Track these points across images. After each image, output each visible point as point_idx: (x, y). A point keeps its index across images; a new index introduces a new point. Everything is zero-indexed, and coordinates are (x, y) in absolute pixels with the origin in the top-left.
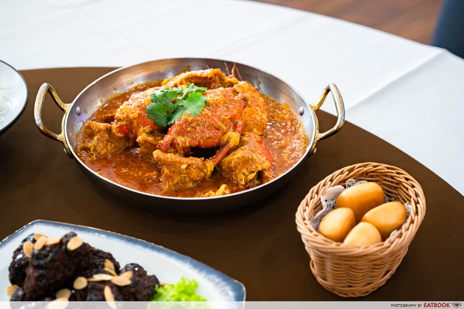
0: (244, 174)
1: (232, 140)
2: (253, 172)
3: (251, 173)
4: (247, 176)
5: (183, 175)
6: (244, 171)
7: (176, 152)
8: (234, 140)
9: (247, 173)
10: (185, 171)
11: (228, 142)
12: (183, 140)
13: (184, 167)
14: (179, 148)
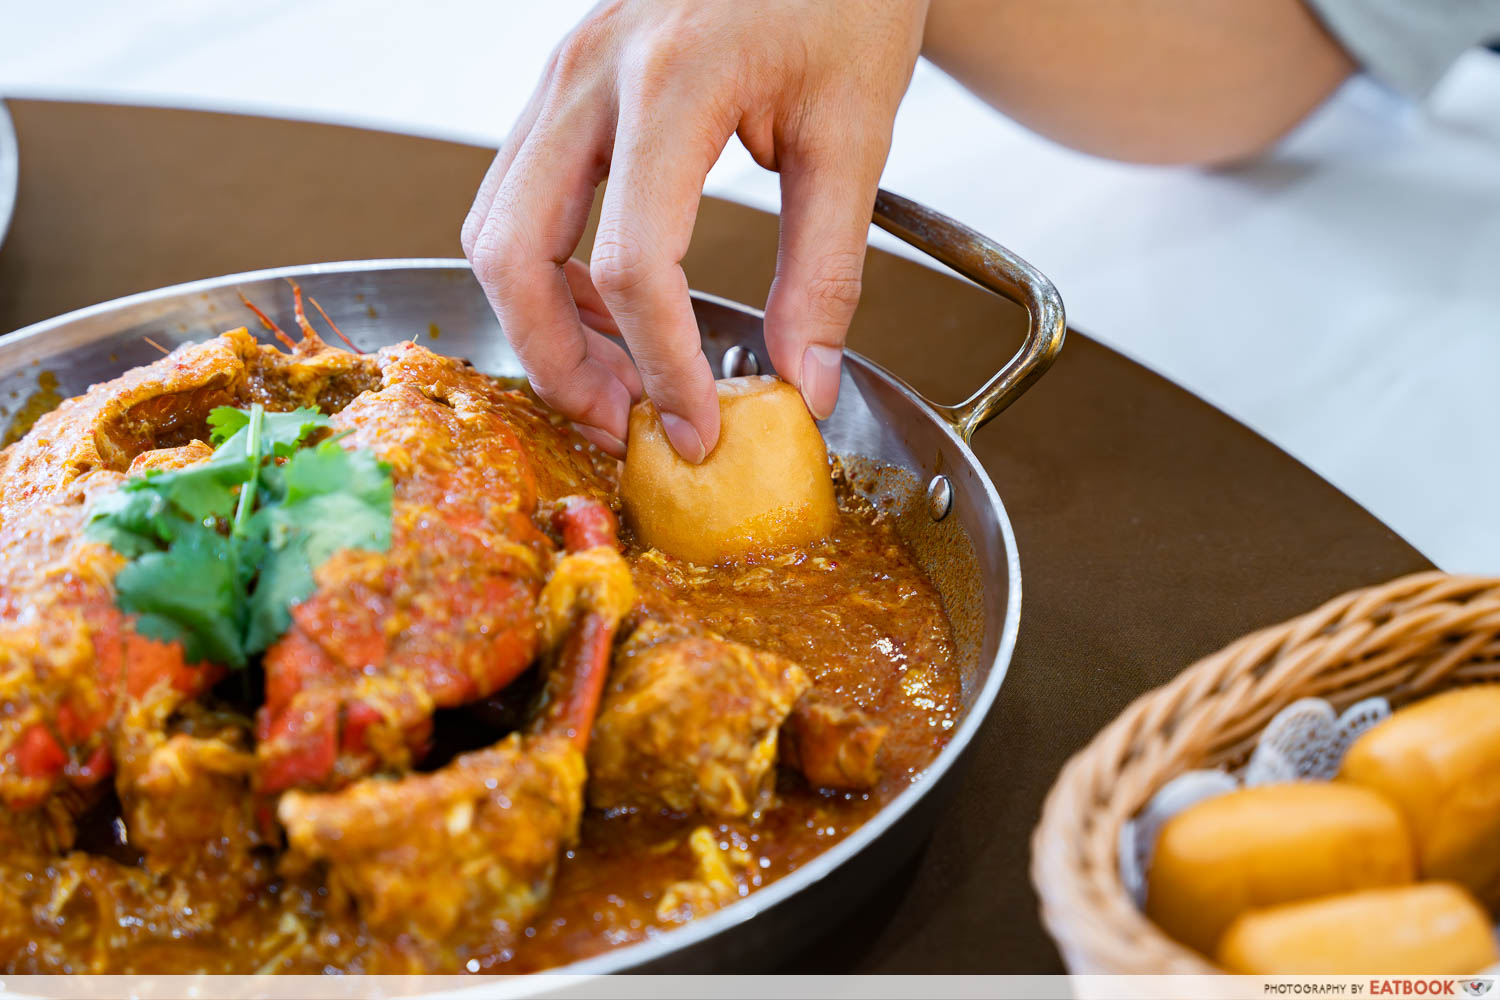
0: (724, 760)
1: (603, 593)
2: (760, 734)
3: (752, 745)
4: (739, 765)
5: (471, 868)
6: (723, 742)
7: (377, 767)
8: (614, 588)
9: (737, 751)
10: (476, 842)
11: (581, 612)
12: (391, 688)
13: (460, 820)
14: (383, 739)
